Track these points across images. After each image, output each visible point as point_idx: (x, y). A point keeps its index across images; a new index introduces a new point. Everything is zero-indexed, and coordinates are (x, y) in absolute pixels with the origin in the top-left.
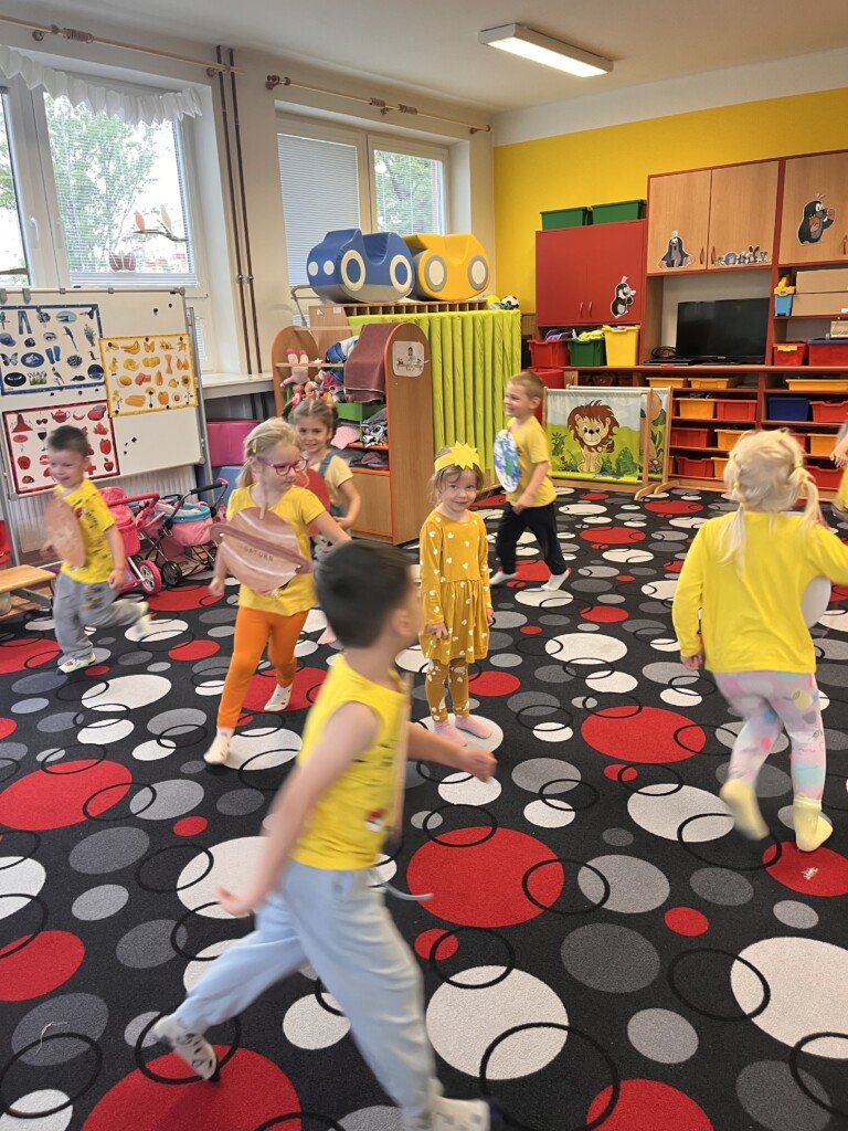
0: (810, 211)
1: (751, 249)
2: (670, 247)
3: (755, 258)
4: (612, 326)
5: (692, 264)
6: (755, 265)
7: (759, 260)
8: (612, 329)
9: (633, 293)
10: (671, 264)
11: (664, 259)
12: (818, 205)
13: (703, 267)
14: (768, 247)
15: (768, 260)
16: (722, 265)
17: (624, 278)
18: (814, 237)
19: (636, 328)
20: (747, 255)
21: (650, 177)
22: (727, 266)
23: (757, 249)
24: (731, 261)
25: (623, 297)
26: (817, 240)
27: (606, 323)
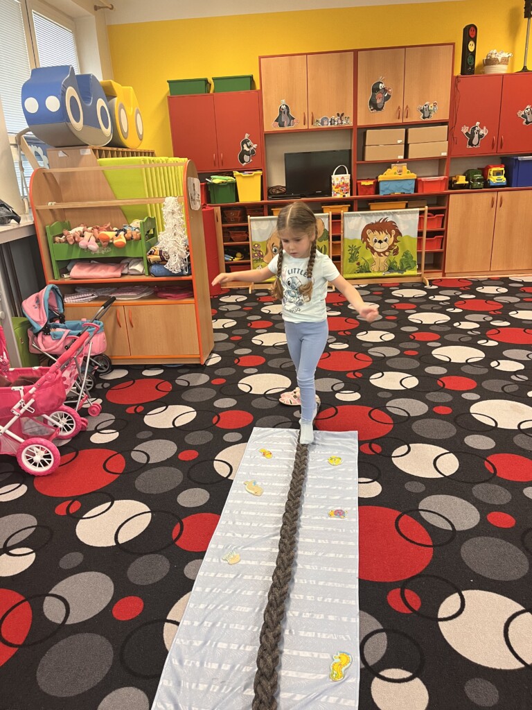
0: (375, 89)
1: (338, 115)
2: (280, 112)
3: (342, 121)
4: (240, 172)
5: (299, 125)
6: (341, 126)
7: (344, 122)
8: (241, 174)
9: (255, 146)
10: (281, 125)
11: (277, 121)
12: (381, 85)
13: (305, 127)
14: (349, 113)
15: (351, 123)
16: (319, 126)
17: (247, 136)
18: (379, 107)
19: (260, 172)
20: (336, 119)
21: (260, 58)
22: (322, 127)
23: (343, 115)
24: (325, 123)
25: (248, 150)
26: (380, 109)
27: (236, 170)
